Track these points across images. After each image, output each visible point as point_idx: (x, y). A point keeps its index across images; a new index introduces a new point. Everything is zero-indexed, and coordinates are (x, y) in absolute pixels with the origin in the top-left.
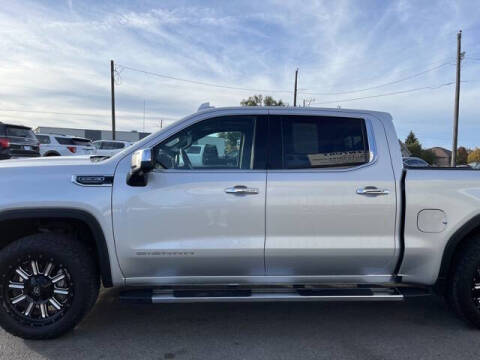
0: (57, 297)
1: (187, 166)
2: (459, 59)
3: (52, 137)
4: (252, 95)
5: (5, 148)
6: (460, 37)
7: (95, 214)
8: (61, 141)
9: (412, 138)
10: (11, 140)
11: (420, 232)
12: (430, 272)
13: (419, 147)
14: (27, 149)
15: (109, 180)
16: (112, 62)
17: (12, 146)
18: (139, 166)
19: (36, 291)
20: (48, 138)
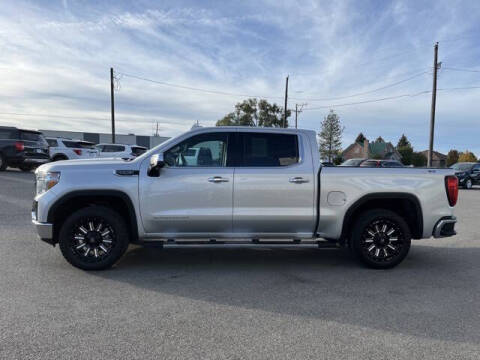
0: (105, 244)
1: (185, 164)
2: (436, 69)
3: (59, 141)
4: (247, 99)
5: (20, 151)
6: (436, 48)
7: (128, 193)
8: (68, 144)
9: (404, 142)
10: (25, 144)
11: (330, 206)
12: (337, 230)
13: (411, 150)
14: (39, 151)
15: (137, 173)
16: (112, 70)
17: (26, 149)
18: (156, 164)
19: (92, 240)
20: (56, 141)
